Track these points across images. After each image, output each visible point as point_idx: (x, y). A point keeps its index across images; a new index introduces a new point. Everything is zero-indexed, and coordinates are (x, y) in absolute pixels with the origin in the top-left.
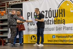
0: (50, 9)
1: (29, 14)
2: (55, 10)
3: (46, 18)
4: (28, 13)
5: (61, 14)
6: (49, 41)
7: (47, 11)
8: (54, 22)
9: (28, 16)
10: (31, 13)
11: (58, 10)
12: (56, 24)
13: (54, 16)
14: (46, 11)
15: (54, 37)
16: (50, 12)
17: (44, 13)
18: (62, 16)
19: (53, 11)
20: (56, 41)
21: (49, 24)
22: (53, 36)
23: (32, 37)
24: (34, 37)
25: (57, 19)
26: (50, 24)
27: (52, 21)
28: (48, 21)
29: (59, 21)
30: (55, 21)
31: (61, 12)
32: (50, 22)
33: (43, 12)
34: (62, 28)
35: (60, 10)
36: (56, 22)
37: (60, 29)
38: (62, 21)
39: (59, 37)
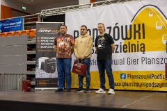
1: (76, 33)
2: (126, 26)
5: (137, 34)
7: (110, 28)
8: (124, 48)
9: (75, 38)
11: (131, 26)
12: (128, 53)
13: (124, 37)
14: (108, 28)
16: (116, 29)
18: (140, 38)
19: (122, 27)
20: (128, 85)
22: (121, 75)
25: (129, 43)
26: (116, 52)
27: (121, 46)
31: (137, 29)
34: (140, 61)
35: (135, 25)
36: (128, 49)
37: (135, 62)
38: (140, 47)
39: (133, 77)
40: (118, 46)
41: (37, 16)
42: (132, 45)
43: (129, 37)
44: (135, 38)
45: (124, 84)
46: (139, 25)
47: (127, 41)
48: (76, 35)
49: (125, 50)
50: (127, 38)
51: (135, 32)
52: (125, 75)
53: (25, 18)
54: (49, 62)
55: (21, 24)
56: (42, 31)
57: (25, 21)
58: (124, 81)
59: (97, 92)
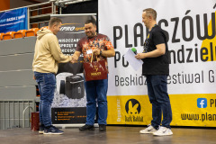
0: (188, 12)
1: (118, 31)
2: (205, 16)
3: (175, 41)
6: (184, 117)
7: (176, 20)
8: (202, 54)
9: (116, 39)
10: (126, 27)
11: (213, 14)
12: (209, 62)
14: (172, 20)
15: (202, 103)
16: (187, 22)
17: (167, 25)
19: (198, 17)
20: (211, 118)
21: (183, 61)
22: (199, 100)
23: (130, 103)
24: (137, 105)
25: (211, 44)
26: (188, 61)
27: (196, 49)
28: (182, 50)
30: (204, 51)
32: (187, 53)
33: (163, 24)
36: (209, 55)
40: (190, 50)
41: (50, 5)
47: (207, 41)
48: (118, 35)
49: (204, 57)
50: (207, 36)
52: (205, 102)
53: (31, 8)
55: (25, 19)
57: (31, 14)
58: (203, 111)
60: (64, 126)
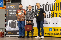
0: (47, 3)
2: (52, 4)
4: (26, 7)
5: (58, 8)
7: (44, 5)
8: (51, 15)
11: (54, 4)
12: (53, 18)
13: (51, 10)
15: (51, 30)
16: (47, 6)
17: (41, 7)
18: (59, 10)
19: (50, 4)
20: (53, 34)
22: (50, 29)
25: (54, 12)
26: (47, 17)
29: (56, 14)
30: (52, 15)
31: (58, 6)
34: (59, 22)
35: (56, 4)
36: (53, 16)
37: (57, 22)
38: (59, 15)
39: (56, 30)
40: (48, 14)
42: (55, 14)
43: (53, 10)
44: (56, 10)
45: (51, 34)
46: (59, 3)
47: (53, 12)
49: (52, 16)
50: (52, 10)
51: (57, 7)
54: (13, 23)
56: (9, 7)
58: (51, 32)
59: (36, 38)
60: (10, 36)
